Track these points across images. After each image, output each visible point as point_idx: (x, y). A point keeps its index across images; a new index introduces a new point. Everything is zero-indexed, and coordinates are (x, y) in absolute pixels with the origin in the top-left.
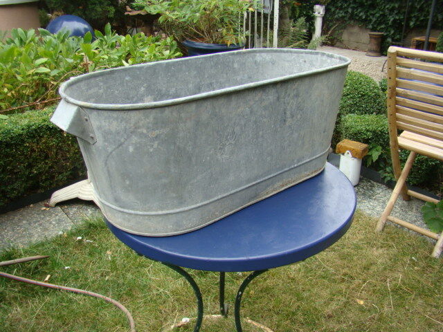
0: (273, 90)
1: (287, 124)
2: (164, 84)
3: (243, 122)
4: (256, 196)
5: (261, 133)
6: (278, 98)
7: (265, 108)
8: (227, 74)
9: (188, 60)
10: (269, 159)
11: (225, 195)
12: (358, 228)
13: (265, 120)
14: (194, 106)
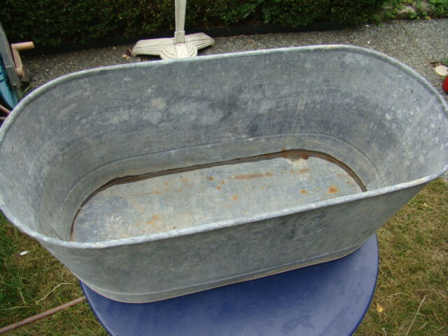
1: (295, 239)
3: (213, 247)
6: (283, 223)
7: (256, 233)
8: (289, 75)
12: (437, 214)
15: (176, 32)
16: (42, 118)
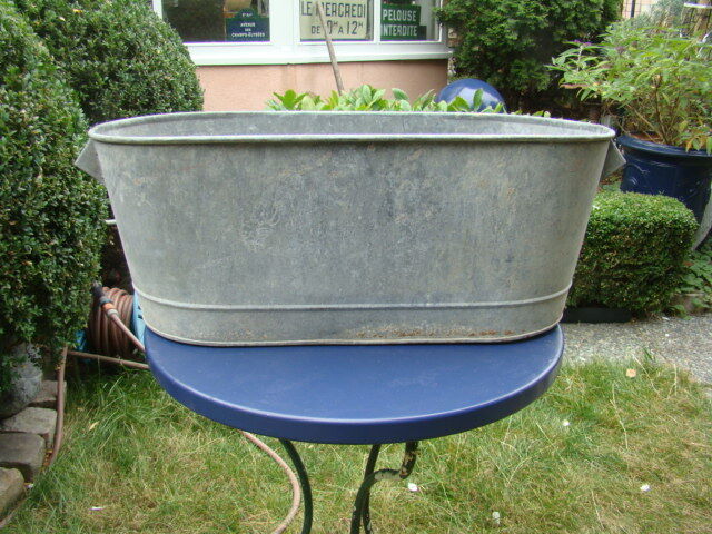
0: (358, 155)
1: (397, 220)
3: (291, 196)
4: (334, 333)
5: (332, 223)
6: (371, 172)
7: (340, 183)
10: (355, 273)
11: (261, 307)
13: (341, 203)
14: (192, 153)
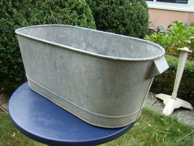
2: (91, 40)
8: (125, 49)
9: (103, 33)
15: (173, 93)
16: (55, 33)
